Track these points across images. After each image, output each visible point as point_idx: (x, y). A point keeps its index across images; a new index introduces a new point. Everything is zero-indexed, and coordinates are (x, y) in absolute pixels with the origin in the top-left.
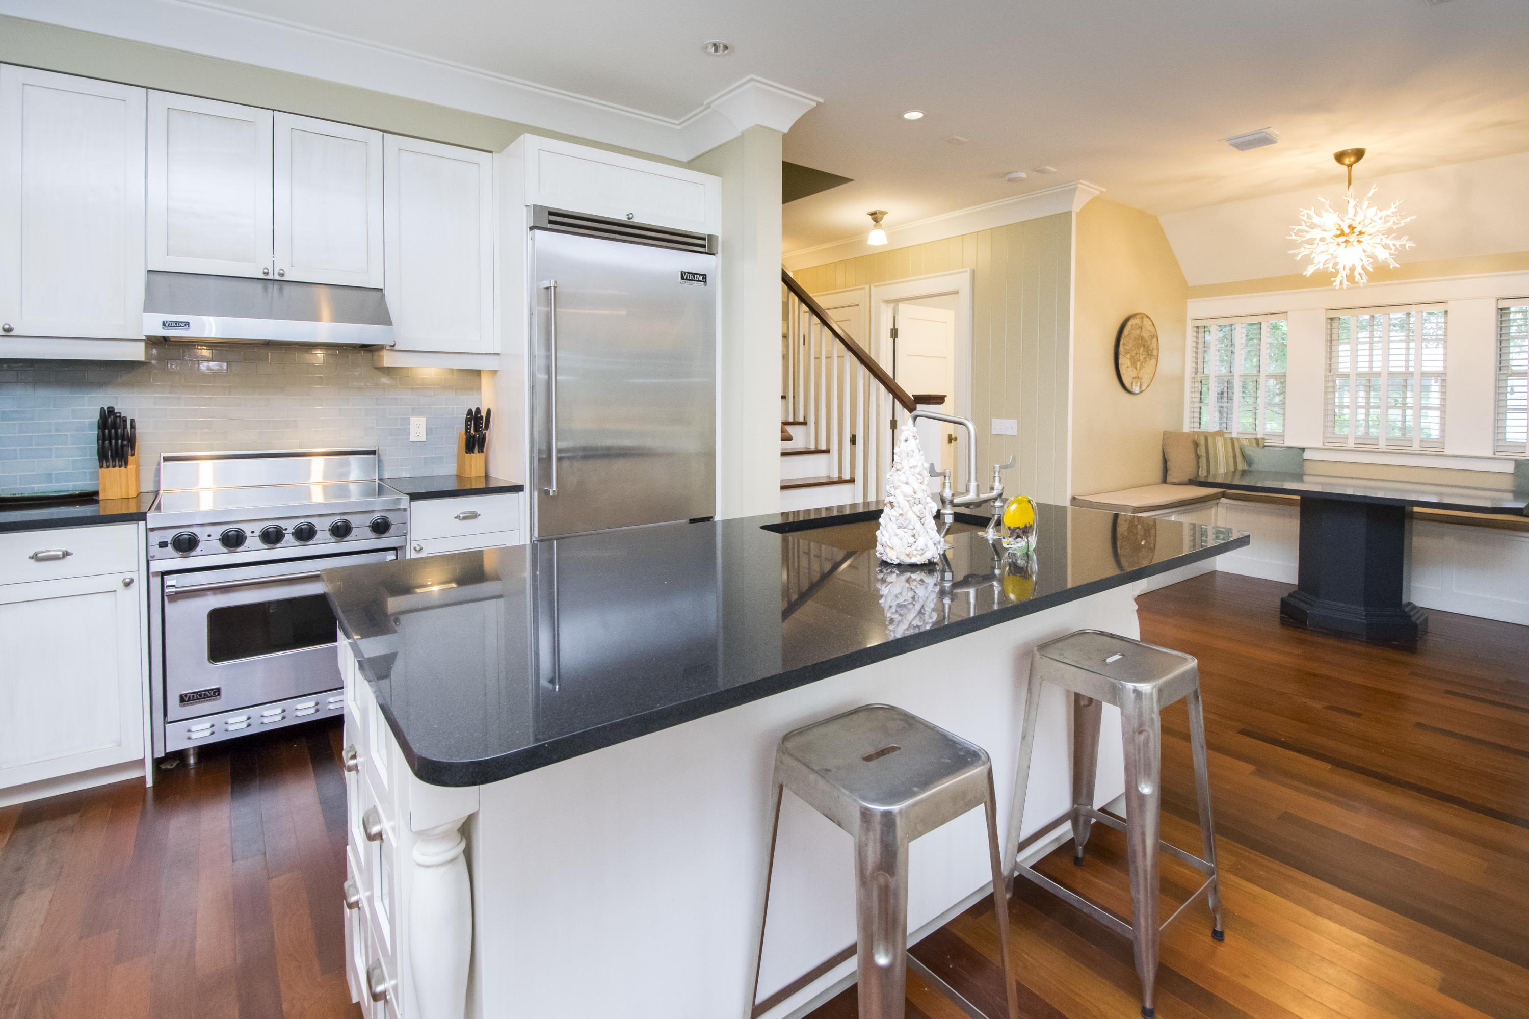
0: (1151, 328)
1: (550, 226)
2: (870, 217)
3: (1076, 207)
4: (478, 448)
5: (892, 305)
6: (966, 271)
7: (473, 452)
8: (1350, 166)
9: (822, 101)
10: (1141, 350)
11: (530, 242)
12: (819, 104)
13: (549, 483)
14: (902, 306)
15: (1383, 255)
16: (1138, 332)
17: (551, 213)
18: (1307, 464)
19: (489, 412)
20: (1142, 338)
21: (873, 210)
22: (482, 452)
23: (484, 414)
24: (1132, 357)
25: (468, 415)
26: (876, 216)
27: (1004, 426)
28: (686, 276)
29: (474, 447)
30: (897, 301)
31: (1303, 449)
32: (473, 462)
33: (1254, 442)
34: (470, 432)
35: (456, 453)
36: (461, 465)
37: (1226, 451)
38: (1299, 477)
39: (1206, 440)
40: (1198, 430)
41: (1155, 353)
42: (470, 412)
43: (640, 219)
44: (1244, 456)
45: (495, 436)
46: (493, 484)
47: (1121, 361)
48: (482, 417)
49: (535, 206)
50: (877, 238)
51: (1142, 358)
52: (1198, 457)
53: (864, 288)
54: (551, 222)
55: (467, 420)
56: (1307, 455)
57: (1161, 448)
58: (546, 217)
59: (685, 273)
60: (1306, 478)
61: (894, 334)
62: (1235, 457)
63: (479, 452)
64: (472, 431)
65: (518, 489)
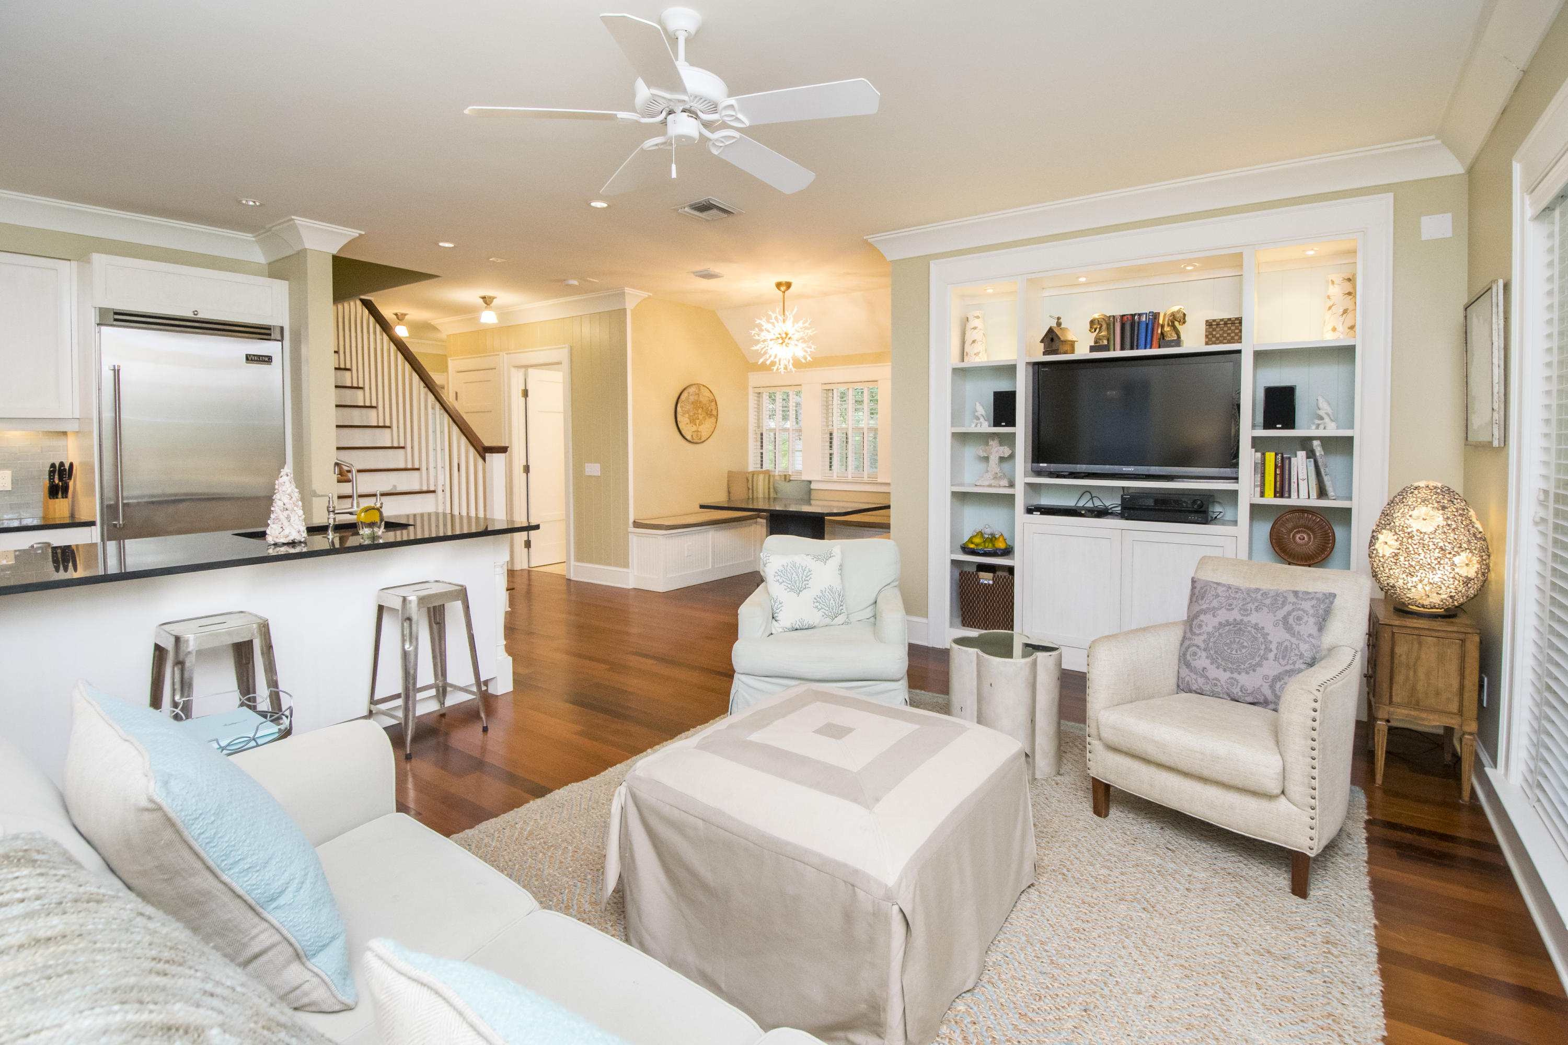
0: (709, 394)
1: (115, 323)
2: (481, 300)
3: (630, 305)
4: (62, 493)
5: (523, 370)
6: (565, 348)
7: (57, 498)
8: (784, 292)
9: (363, 233)
10: (700, 411)
11: (97, 335)
12: (360, 235)
13: (117, 518)
14: (531, 371)
15: (800, 354)
16: (696, 398)
17: (116, 313)
18: (813, 493)
19: (71, 465)
20: (700, 402)
21: (483, 294)
22: (66, 497)
23: (67, 467)
24: (690, 416)
25: (51, 467)
26: (487, 300)
27: (593, 469)
28: (250, 358)
29: (57, 494)
30: (526, 367)
31: (810, 482)
32: (57, 506)
33: (783, 478)
34: (54, 481)
35: (42, 500)
36: (46, 508)
37: (764, 485)
38: (808, 501)
39: (753, 477)
40: (760, 469)
41: (714, 413)
42: (53, 465)
43: (203, 315)
44: (774, 489)
45: (77, 484)
46: (77, 521)
47: (679, 419)
48: (65, 470)
49: (100, 309)
50: (489, 317)
51: (700, 417)
52: (749, 489)
53: (498, 355)
54: (116, 320)
55: (50, 472)
56: (813, 486)
57: (725, 484)
58: (112, 316)
59: (250, 355)
60: (813, 502)
61: (525, 393)
62: (769, 488)
63: (63, 498)
64: (57, 481)
65: (92, 524)
